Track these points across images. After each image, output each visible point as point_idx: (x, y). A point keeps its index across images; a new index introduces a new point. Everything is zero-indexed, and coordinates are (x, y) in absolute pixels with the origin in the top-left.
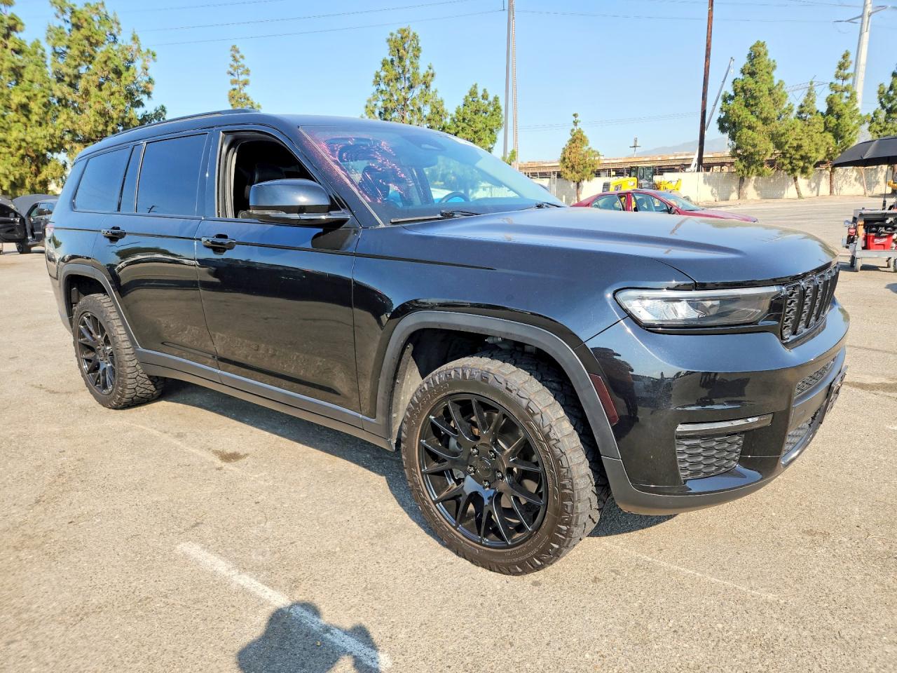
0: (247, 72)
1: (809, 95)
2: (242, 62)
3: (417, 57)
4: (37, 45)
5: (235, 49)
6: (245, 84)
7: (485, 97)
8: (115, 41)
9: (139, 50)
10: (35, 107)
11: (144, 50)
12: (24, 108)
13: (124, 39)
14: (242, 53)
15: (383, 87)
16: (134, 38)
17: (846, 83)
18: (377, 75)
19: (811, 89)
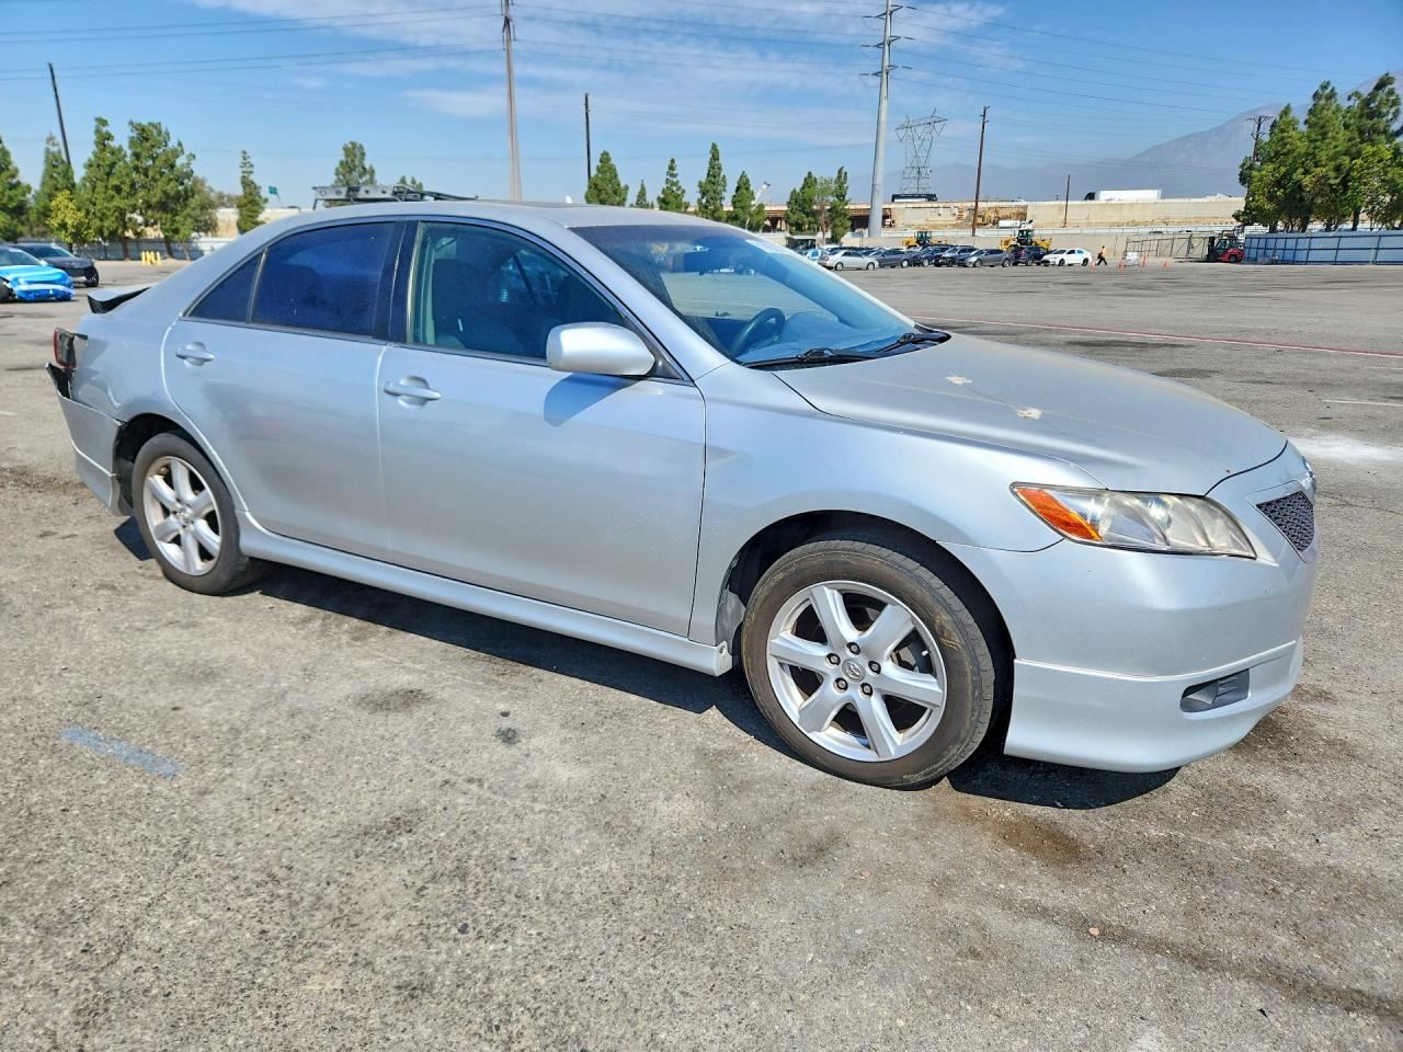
0: (252, 166)
1: (643, 188)
2: (248, 160)
3: (363, 159)
4: (120, 149)
5: (245, 153)
6: (251, 172)
7: (413, 182)
8: (166, 146)
9: (182, 151)
10: (126, 188)
11: (187, 152)
12: (118, 189)
13: (172, 144)
14: (248, 154)
15: (341, 177)
16: (180, 144)
17: (675, 180)
18: (337, 170)
19: (642, 185)
